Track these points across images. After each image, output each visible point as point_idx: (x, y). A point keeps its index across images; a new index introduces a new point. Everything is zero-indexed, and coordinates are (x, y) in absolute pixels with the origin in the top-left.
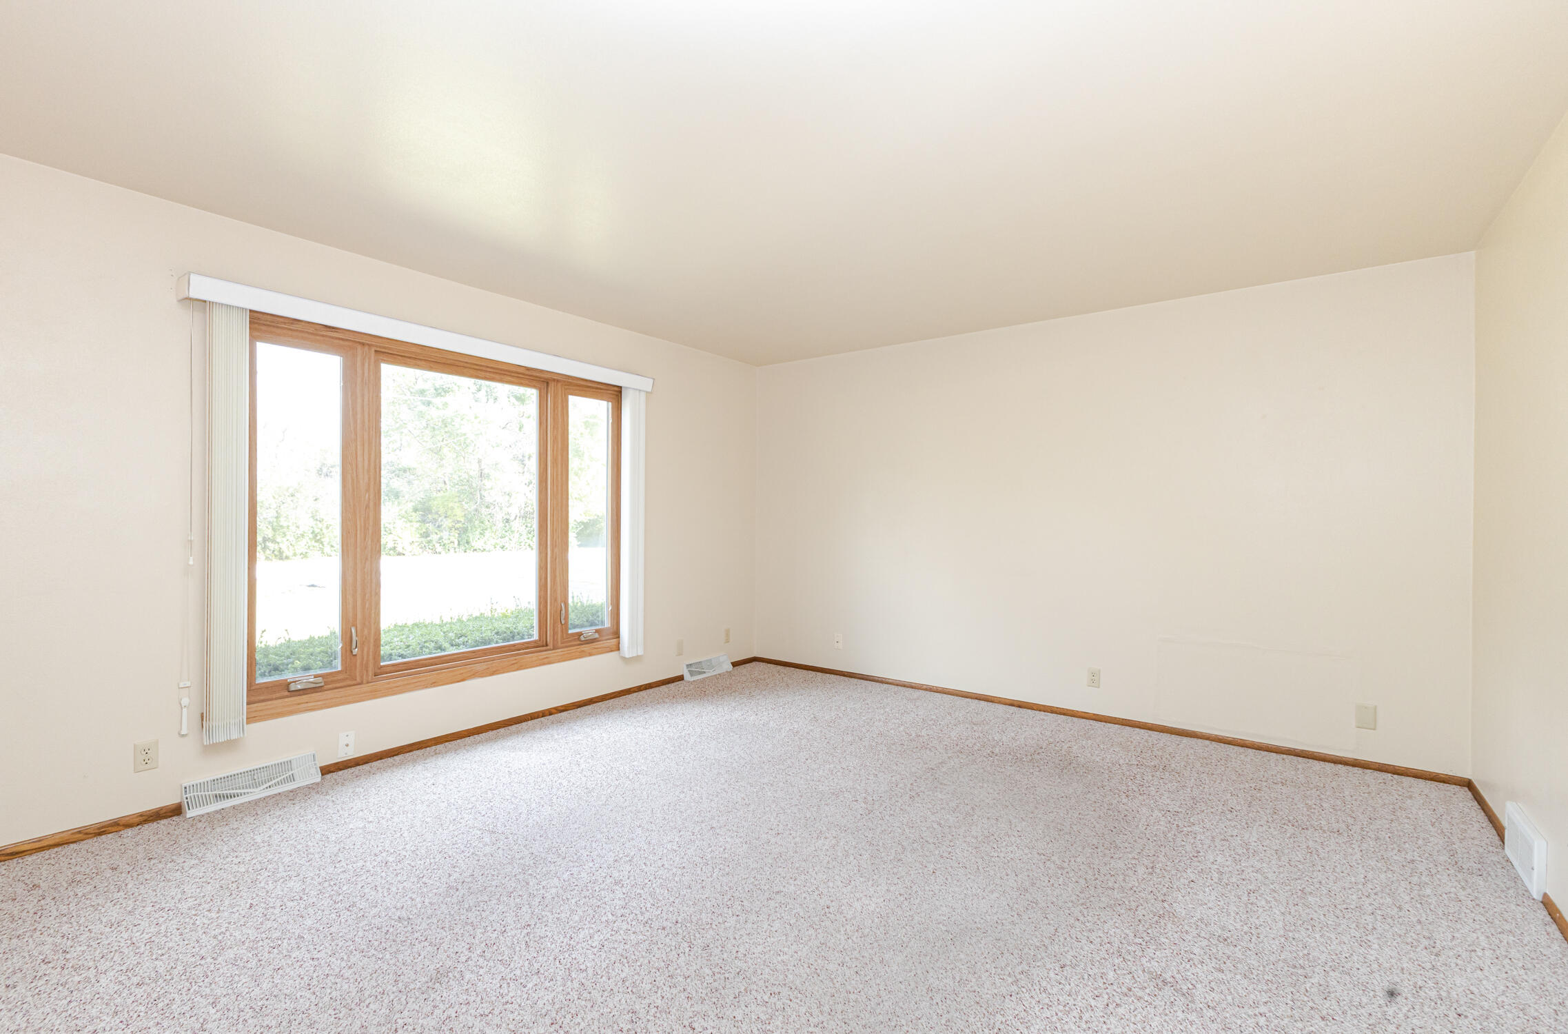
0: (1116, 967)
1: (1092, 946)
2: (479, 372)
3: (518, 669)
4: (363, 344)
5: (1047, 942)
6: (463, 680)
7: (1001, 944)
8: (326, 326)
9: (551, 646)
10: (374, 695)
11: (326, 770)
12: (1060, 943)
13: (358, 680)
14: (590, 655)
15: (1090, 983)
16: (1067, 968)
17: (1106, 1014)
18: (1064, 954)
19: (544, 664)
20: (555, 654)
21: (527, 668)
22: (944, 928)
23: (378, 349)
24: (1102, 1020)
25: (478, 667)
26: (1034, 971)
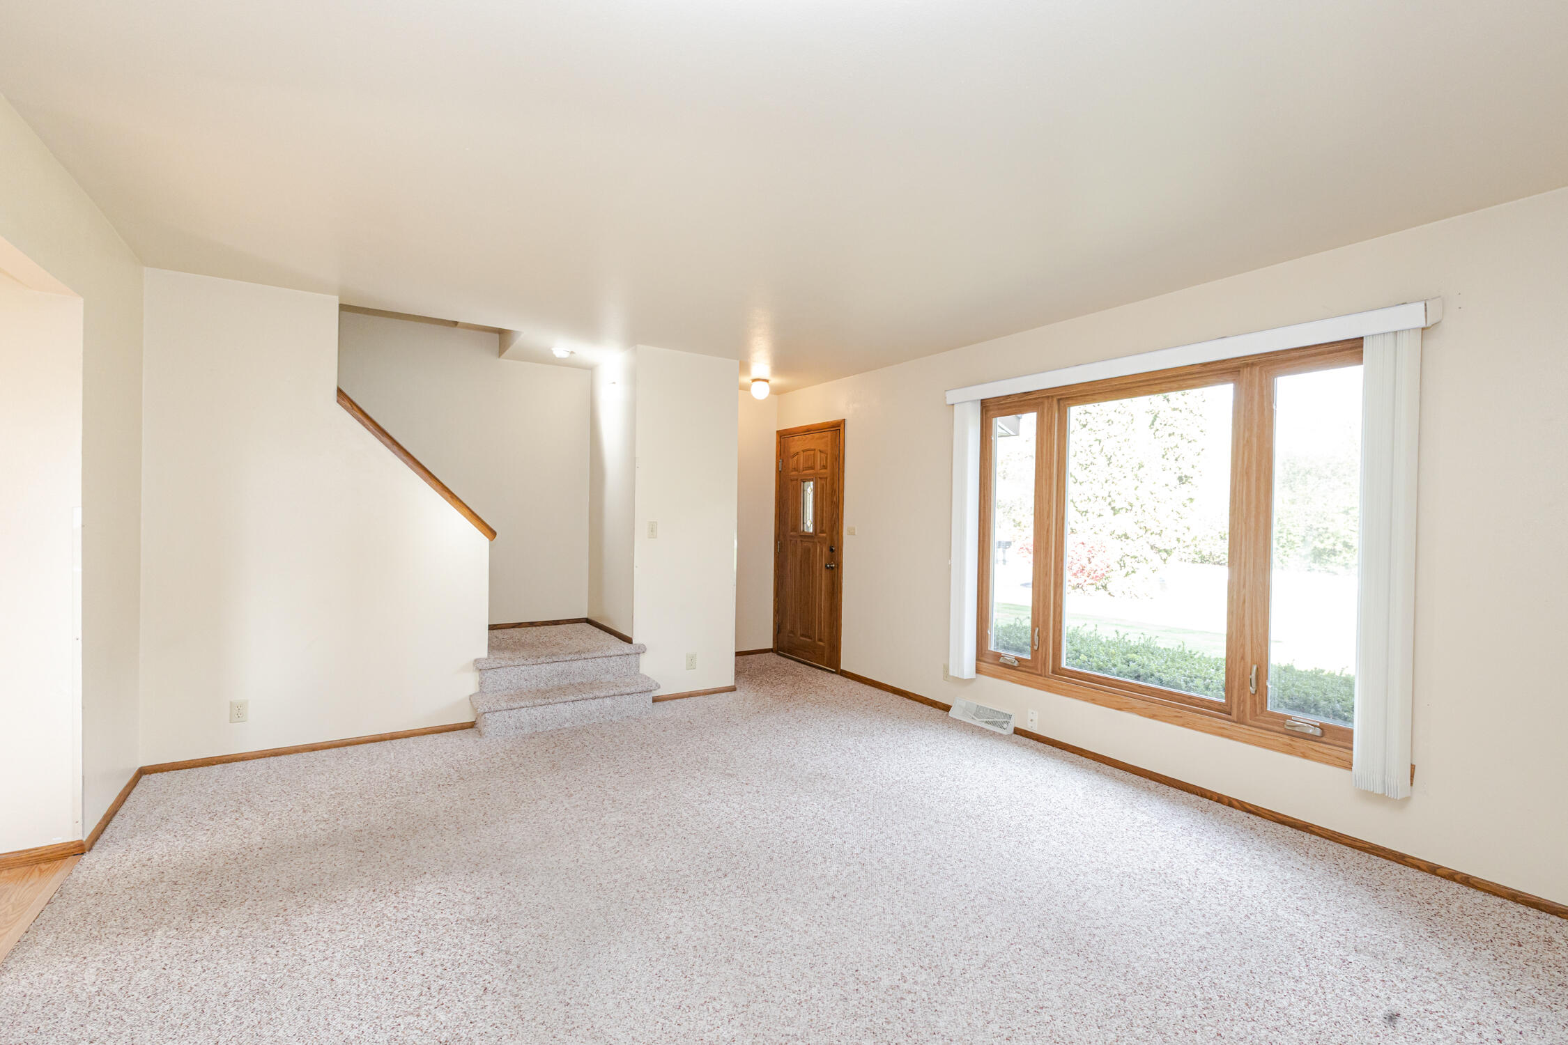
0: (442, 1027)
1: (477, 1031)
2: (1153, 386)
3: (1183, 725)
4: (1048, 397)
5: (518, 1001)
6: (1119, 709)
7: (550, 968)
8: (1025, 393)
9: (1234, 716)
10: (1048, 689)
11: (1017, 731)
12: (506, 1009)
13: (1040, 672)
14: (1304, 756)
15: (454, 994)
16: (482, 992)
17: (426, 982)
18: (495, 1002)
19: (1222, 735)
20: (1239, 730)
21: (1196, 729)
22: (600, 944)
23: (1059, 397)
24: (427, 976)
25: (1134, 702)
26: (502, 969)
